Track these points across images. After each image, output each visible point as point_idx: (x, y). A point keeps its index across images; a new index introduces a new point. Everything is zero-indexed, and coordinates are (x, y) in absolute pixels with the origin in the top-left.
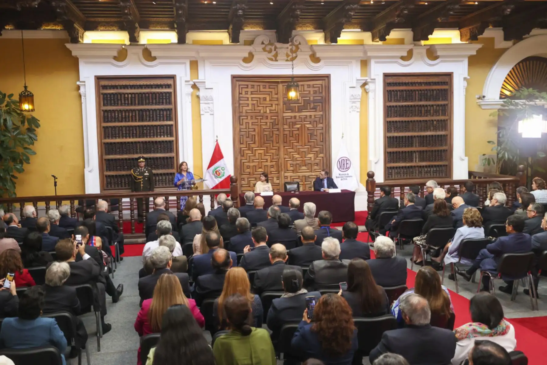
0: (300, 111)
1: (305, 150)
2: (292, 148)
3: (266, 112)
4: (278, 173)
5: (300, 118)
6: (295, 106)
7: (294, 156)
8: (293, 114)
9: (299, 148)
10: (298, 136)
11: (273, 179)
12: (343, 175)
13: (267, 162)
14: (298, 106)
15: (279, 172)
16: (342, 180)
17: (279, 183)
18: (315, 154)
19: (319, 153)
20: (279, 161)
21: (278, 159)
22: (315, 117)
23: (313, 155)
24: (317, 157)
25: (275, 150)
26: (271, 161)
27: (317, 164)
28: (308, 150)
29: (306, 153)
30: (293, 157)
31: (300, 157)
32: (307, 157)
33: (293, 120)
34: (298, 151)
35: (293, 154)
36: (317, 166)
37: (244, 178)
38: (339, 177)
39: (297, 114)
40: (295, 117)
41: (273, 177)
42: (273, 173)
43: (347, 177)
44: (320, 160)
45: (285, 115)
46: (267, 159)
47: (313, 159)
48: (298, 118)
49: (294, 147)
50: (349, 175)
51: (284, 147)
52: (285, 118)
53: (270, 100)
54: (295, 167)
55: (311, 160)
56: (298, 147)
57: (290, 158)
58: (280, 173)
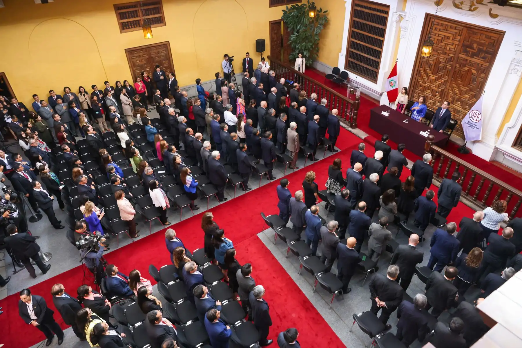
0: (472, 56)
1: (465, 90)
2: (456, 85)
3: (446, 49)
5: (470, 62)
6: (470, 51)
7: (456, 91)
8: (465, 57)
9: (461, 87)
10: (464, 76)
12: (472, 124)
14: (472, 52)
16: (469, 127)
18: (470, 96)
19: (473, 96)
22: (481, 66)
23: (468, 96)
28: (467, 91)
29: (465, 92)
31: (459, 93)
32: (464, 96)
33: (464, 62)
34: (459, 89)
35: (455, 89)
37: (416, 92)
38: (468, 124)
39: (469, 58)
40: (467, 60)
43: (474, 127)
45: (460, 55)
48: (468, 61)
50: (477, 127)
51: (451, 81)
52: (460, 58)
53: (453, 40)
56: (460, 85)
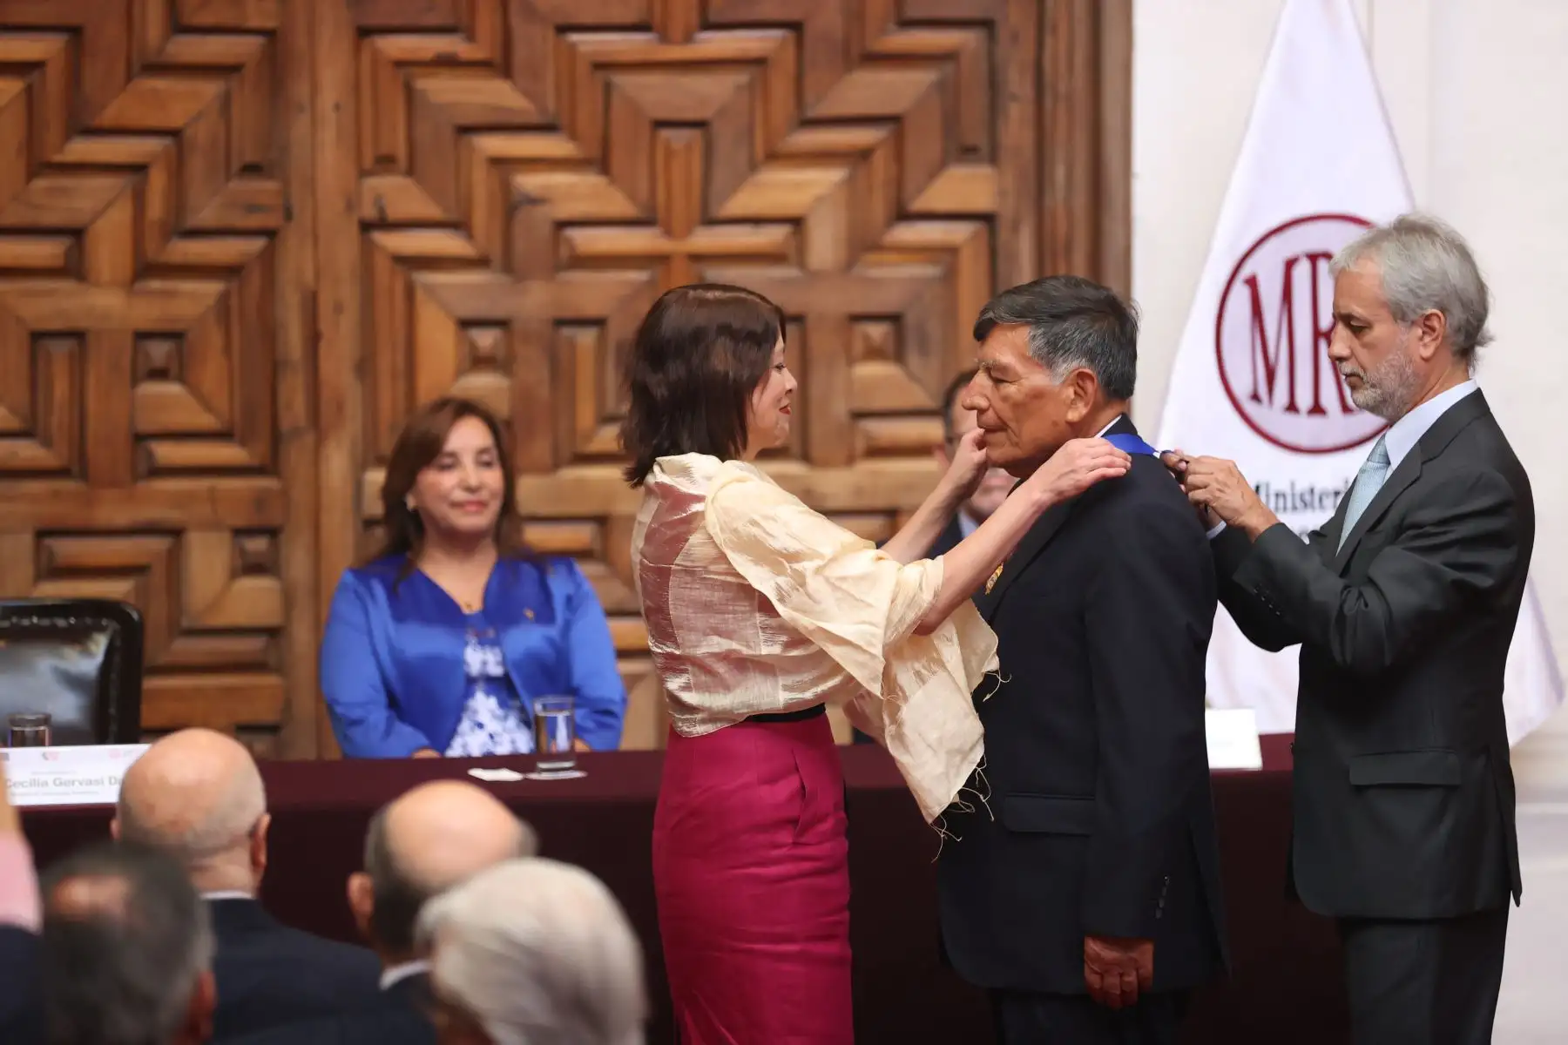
1: (713, 90)
2: (501, 65)
4: (268, 467)
7: (529, 182)
9: (603, 66)
11: (175, 561)
13: (74, 268)
15: (276, 439)
17: (273, 633)
18: (860, 157)
19: (924, 144)
20: (268, 259)
21: (270, 234)
23: (827, 178)
24: (904, 215)
25: (210, 89)
26: (145, 269)
27: (895, 319)
28: (759, 90)
29: (725, 136)
30: (511, 206)
31: (619, 205)
32: (741, 203)
34: (588, 114)
35: (501, 164)
36: (896, 352)
41: (176, 533)
42: (166, 452)
44: (948, 252)
46: (76, 234)
47: (824, 245)
49: (531, 41)
51: (365, 33)
54: (534, 370)
55: (792, 254)
56: (587, 42)
57: (459, 225)
58: (296, 457)
